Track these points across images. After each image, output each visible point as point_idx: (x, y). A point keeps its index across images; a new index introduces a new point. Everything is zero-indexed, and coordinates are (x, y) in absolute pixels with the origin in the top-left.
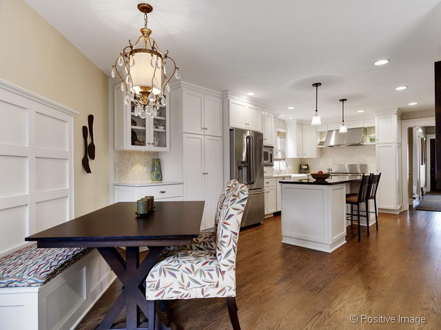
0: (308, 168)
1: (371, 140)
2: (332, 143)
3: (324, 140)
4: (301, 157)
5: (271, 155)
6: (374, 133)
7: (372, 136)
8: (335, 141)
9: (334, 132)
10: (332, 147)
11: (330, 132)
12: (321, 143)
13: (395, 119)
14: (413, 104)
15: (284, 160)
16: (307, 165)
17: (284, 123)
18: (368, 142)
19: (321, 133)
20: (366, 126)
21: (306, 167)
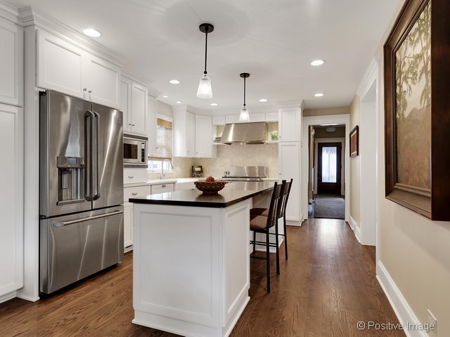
0: (202, 171)
1: (273, 138)
2: (230, 139)
3: (220, 135)
4: (193, 156)
5: (143, 150)
6: (277, 129)
7: (274, 132)
8: (233, 138)
9: (233, 126)
10: (230, 144)
11: (228, 125)
12: (218, 139)
13: (299, 112)
14: (319, 95)
15: (170, 159)
16: (201, 167)
17: (170, 109)
18: (269, 140)
19: (218, 127)
20: (267, 120)
21: (199, 169)
